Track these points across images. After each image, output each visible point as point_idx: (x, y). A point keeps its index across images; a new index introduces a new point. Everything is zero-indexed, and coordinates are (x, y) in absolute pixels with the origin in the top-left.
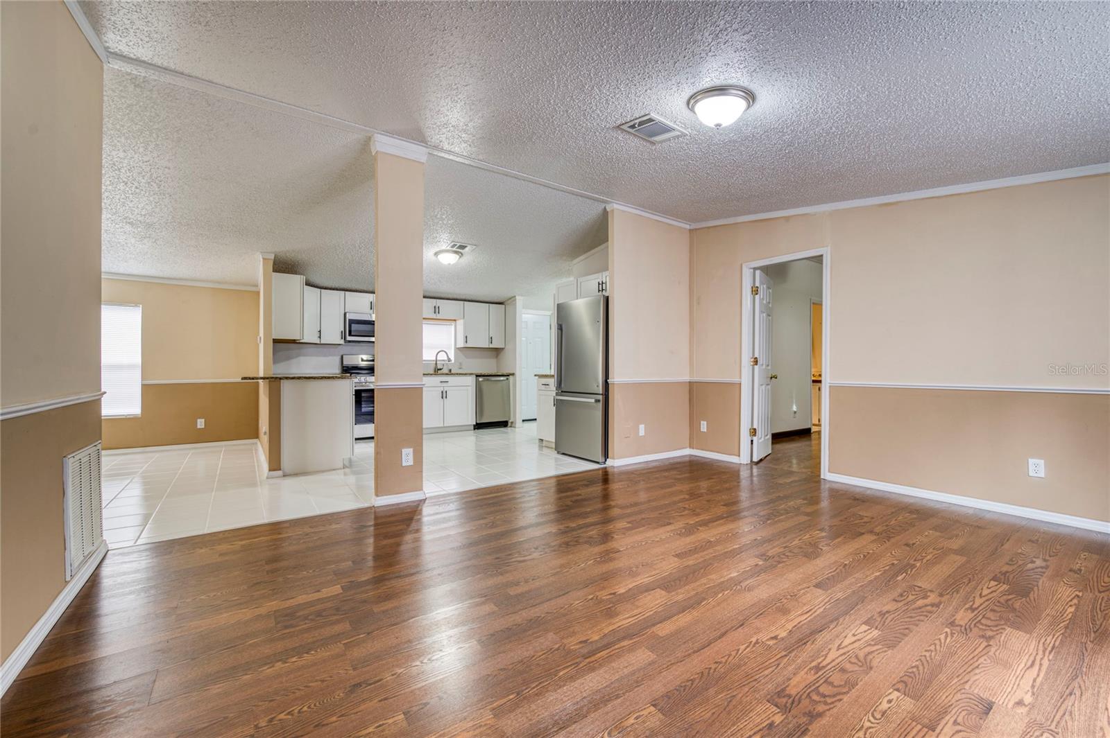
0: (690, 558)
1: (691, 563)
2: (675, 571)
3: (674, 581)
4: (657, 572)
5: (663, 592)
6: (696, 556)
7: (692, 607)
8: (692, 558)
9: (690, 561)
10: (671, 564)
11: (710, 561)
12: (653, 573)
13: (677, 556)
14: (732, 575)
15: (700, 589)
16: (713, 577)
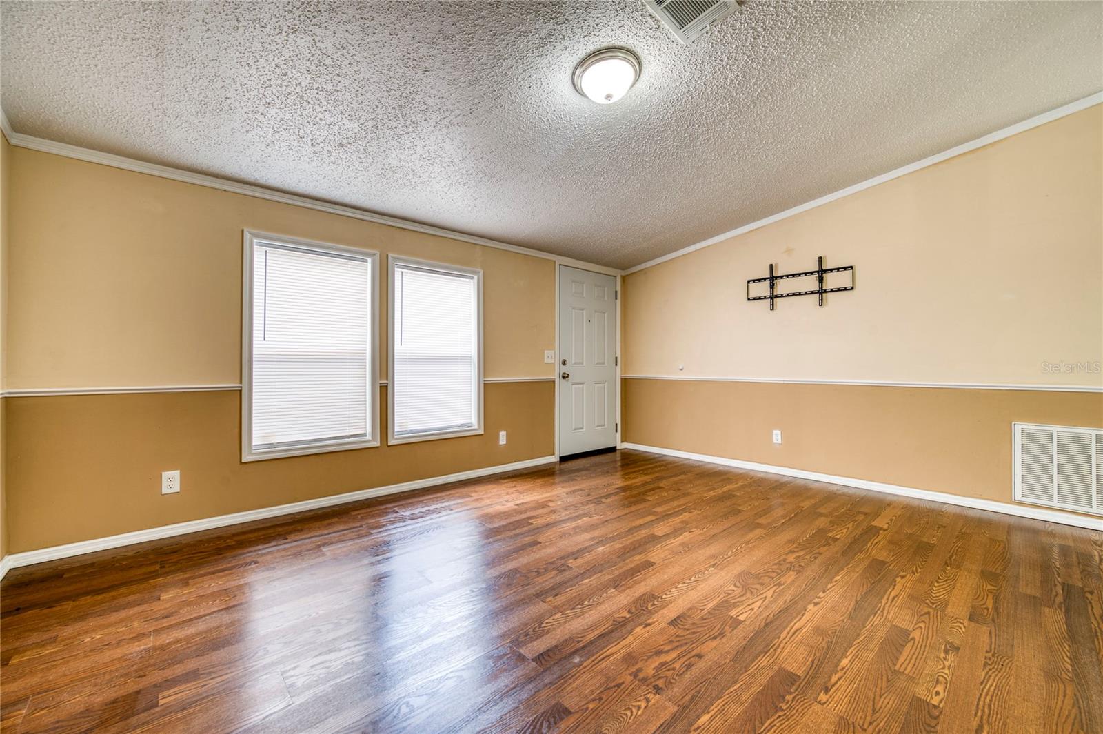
0: (639, 562)
1: (637, 557)
2: (651, 549)
3: (650, 542)
4: (666, 548)
5: (656, 534)
6: (633, 566)
7: (635, 527)
8: (636, 563)
9: (638, 559)
10: (656, 555)
11: (619, 560)
12: (669, 547)
13: (652, 564)
14: (603, 548)
15: (630, 537)
16: (618, 546)
